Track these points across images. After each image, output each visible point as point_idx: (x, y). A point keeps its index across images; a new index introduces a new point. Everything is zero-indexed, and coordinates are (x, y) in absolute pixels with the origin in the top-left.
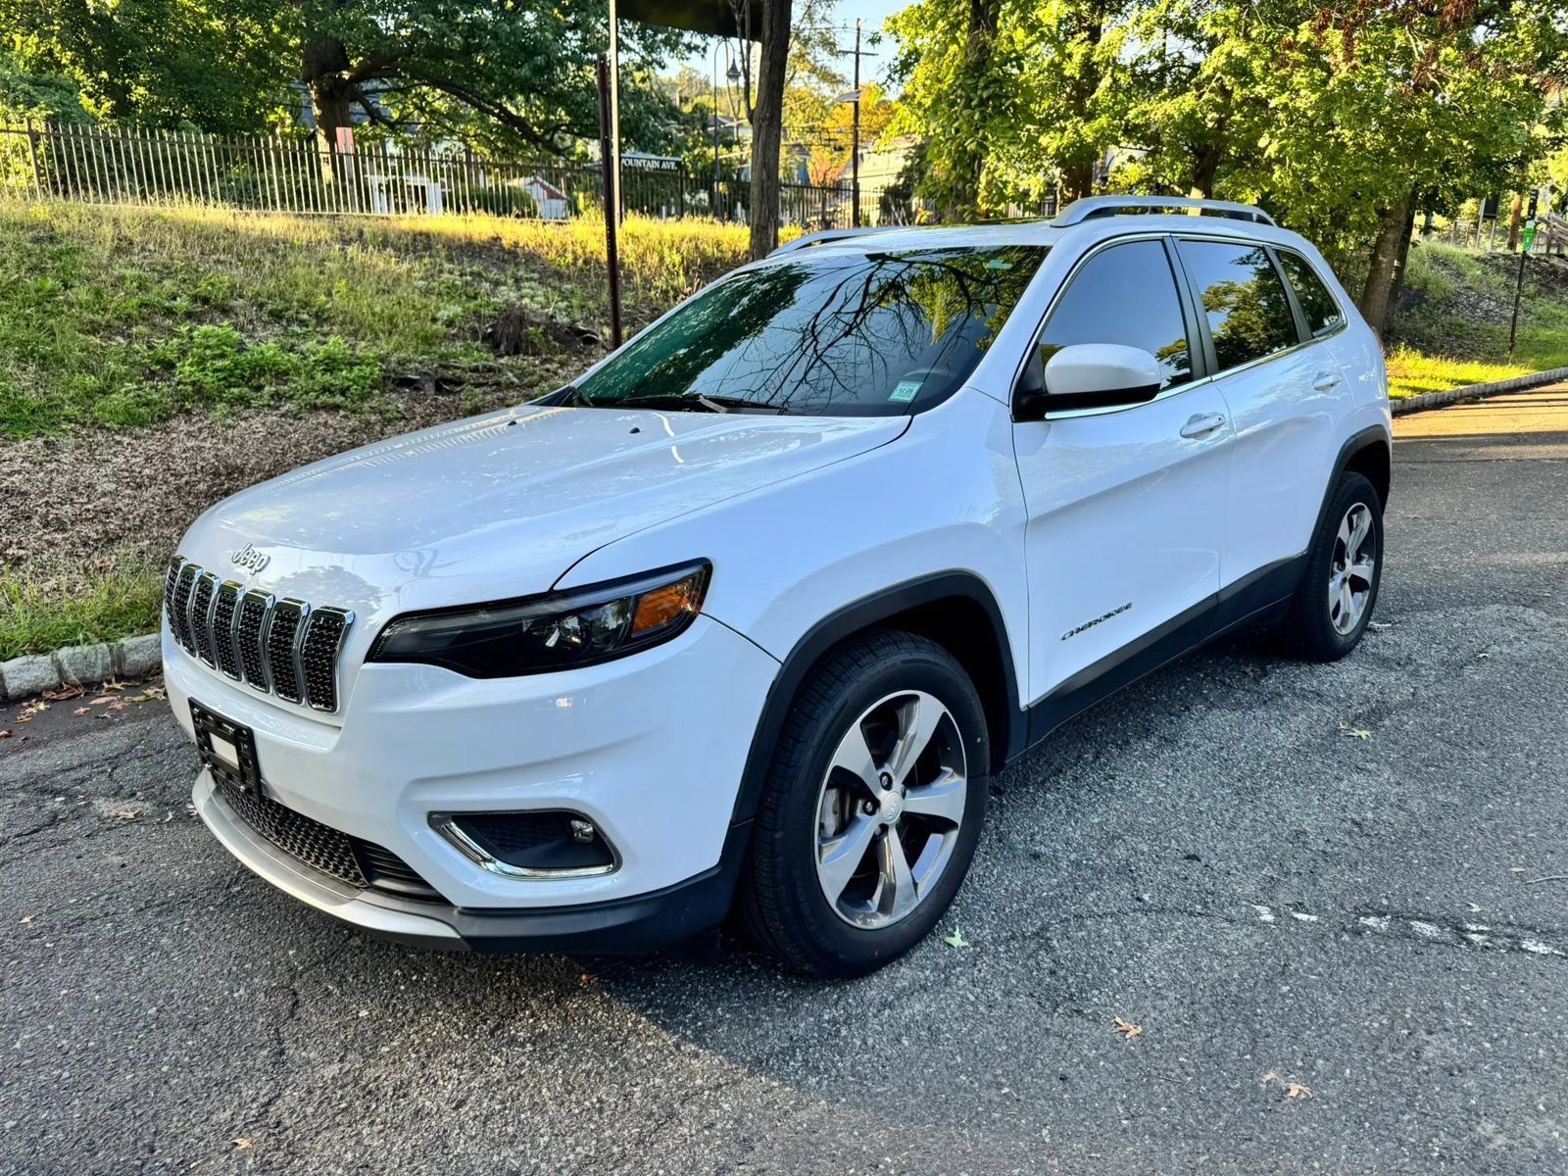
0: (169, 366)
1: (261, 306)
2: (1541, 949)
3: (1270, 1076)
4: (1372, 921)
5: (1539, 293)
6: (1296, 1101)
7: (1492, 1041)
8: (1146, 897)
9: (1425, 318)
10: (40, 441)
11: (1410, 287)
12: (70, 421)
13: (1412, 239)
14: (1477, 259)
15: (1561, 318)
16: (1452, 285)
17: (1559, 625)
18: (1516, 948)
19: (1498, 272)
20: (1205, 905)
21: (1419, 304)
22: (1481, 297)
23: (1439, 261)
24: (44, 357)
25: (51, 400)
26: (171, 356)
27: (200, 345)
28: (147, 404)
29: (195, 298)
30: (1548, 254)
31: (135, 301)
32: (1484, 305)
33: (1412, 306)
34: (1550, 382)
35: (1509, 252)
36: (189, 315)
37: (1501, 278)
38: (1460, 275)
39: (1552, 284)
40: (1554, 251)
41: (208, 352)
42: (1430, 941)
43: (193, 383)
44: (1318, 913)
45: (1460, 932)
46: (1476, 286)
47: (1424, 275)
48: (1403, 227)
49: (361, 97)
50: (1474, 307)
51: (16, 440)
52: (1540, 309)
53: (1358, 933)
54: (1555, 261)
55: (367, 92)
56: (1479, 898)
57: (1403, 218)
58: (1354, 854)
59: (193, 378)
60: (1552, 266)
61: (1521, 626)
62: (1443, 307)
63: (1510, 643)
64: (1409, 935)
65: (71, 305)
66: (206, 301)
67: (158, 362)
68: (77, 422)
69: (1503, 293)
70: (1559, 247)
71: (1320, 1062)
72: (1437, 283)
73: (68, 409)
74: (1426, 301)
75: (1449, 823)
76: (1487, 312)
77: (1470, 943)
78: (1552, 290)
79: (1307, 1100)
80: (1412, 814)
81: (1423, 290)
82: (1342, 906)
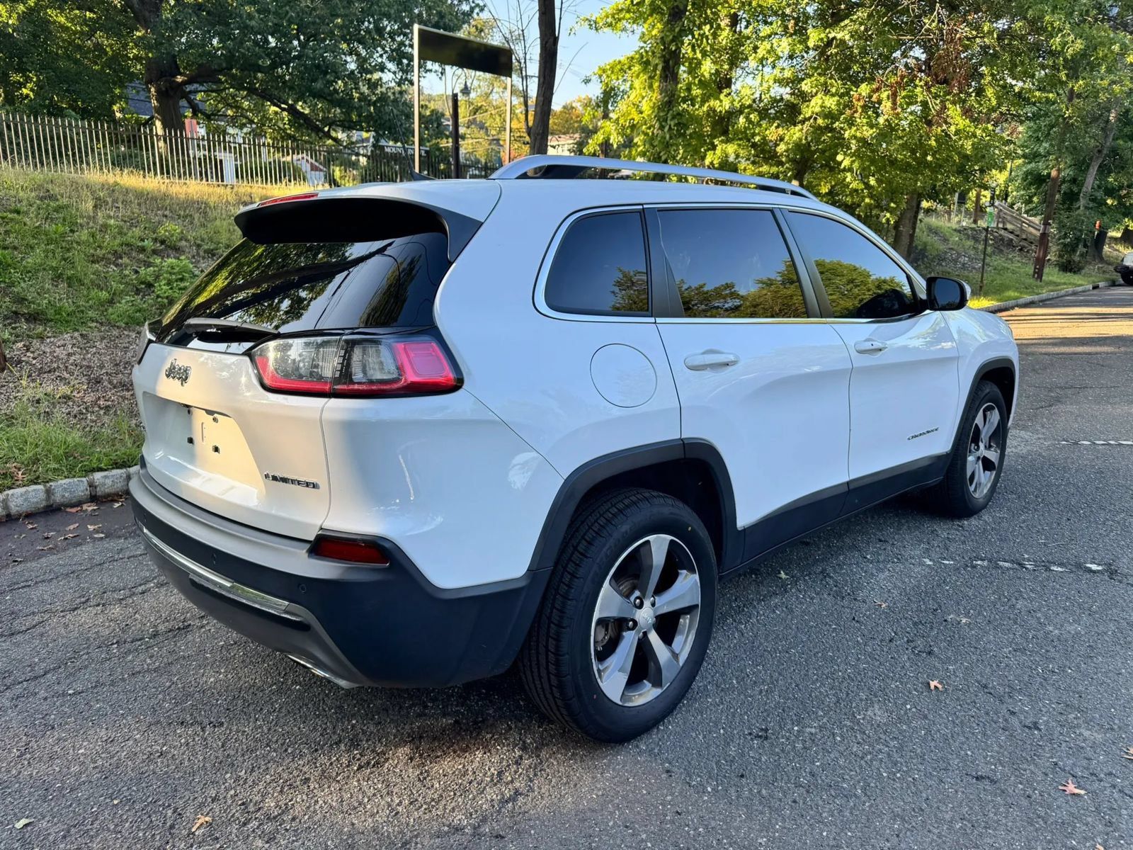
0: (150, 285)
1: (199, 246)
2: (1060, 569)
3: (952, 616)
4: (979, 562)
5: (994, 253)
6: (965, 624)
7: (1045, 601)
8: (868, 557)
9: (926, 267)
10: (76, 334)
11: (916, 247)
12: (93, 321)
13: (919, 217)
14: (955, 230)
15: (1008, 269)
16: (942, 247)
17: (1039, 439)
18: (1048, 569)
19: (968, 239)
20: (898, 559)
21: (923, 259)
22: (959, 255)
23: (934, 231)
24: (69, 278)
25: (79, 307)
26: (150, 279)
27: (167, 272)
28: (139, 311)
29: (155, 240)
30: (998, 228)
31: (117, 241)
32: (962, 260)
33: (919, 260)
34: (1006, 309)
35: (973, 226)
36: (155, 252)
37: (970, 243)
38: (945, 240)
39: (1002, 248)
40: (1001, 225)
41: (174, 277)
42: (1008, 569)
43: (167, 298)
44: (953, 560)
45: (1022, 566)
46: (955, 247)
47: (924, 240)
48: (915, 209)
49: (186, 96)
50: (955, 261)
51: (61, 333)
52: (996, 263)
53: (974, 567)
54: (1002, 232)
55: (190, 92)
56: (1026, 552)
57: (914, 204)
58: (963, 538)
59: (167, 294)
60: (1001, 235)
61: (1019, 439)
62: (937, 261)
63: (1016, 447)
64: (998, 567)
65: (78, 243)
66: (163, 242)
67: (142, 283)
68: (97, 322)
69: (972, 252)
70: (1004, 223)
71: (972, 611)
72: (932, 245)
73: (91, 314)
74: (927, 257)
75: (1005, 525)
76: (964, 264)
77: (1026, 569)
78: (1001, 251)
79: (970, 623)
80: (986, 522)
81: (924, 250)
82: (963, 558)
